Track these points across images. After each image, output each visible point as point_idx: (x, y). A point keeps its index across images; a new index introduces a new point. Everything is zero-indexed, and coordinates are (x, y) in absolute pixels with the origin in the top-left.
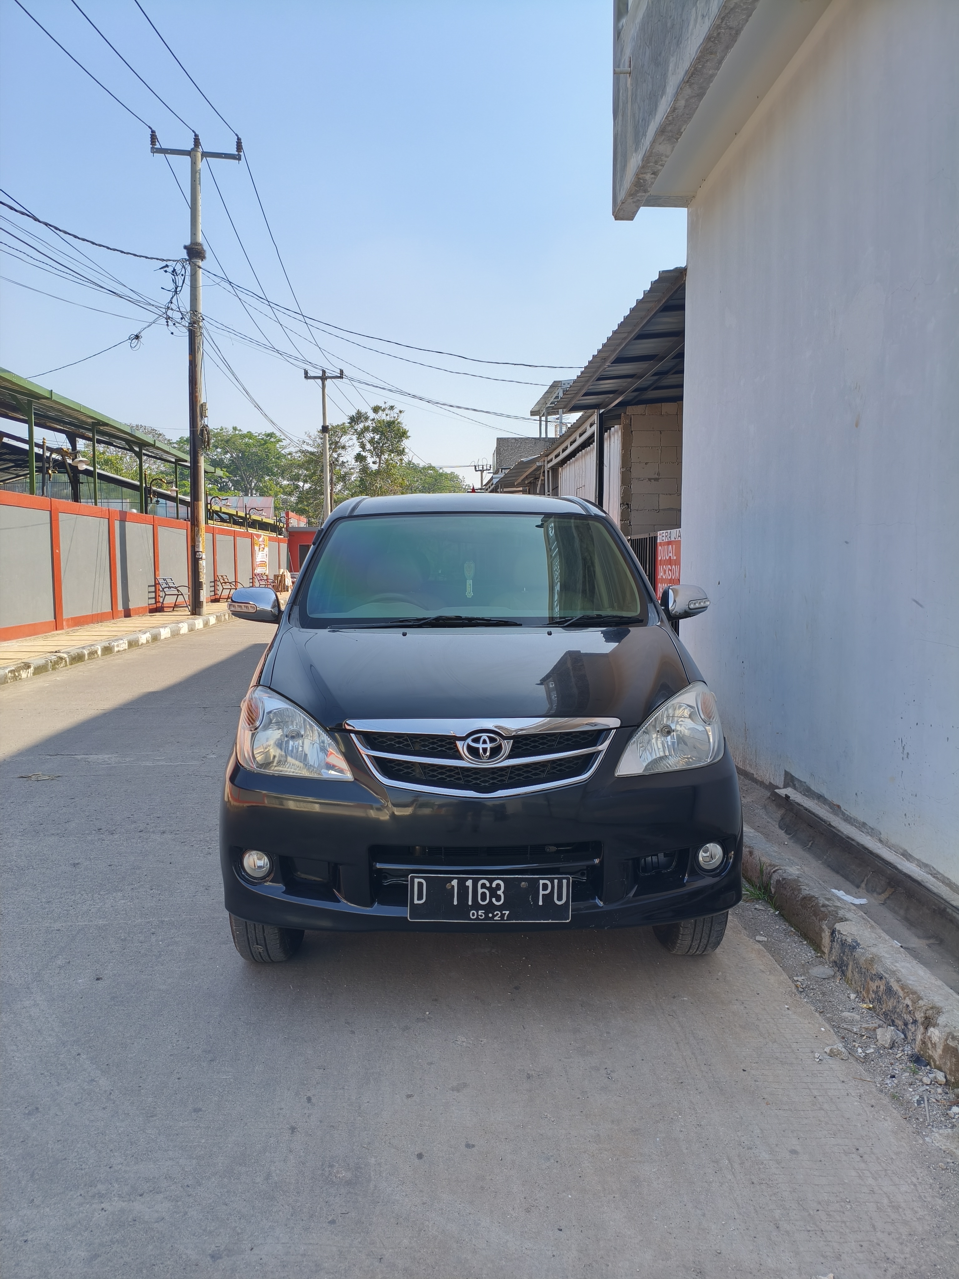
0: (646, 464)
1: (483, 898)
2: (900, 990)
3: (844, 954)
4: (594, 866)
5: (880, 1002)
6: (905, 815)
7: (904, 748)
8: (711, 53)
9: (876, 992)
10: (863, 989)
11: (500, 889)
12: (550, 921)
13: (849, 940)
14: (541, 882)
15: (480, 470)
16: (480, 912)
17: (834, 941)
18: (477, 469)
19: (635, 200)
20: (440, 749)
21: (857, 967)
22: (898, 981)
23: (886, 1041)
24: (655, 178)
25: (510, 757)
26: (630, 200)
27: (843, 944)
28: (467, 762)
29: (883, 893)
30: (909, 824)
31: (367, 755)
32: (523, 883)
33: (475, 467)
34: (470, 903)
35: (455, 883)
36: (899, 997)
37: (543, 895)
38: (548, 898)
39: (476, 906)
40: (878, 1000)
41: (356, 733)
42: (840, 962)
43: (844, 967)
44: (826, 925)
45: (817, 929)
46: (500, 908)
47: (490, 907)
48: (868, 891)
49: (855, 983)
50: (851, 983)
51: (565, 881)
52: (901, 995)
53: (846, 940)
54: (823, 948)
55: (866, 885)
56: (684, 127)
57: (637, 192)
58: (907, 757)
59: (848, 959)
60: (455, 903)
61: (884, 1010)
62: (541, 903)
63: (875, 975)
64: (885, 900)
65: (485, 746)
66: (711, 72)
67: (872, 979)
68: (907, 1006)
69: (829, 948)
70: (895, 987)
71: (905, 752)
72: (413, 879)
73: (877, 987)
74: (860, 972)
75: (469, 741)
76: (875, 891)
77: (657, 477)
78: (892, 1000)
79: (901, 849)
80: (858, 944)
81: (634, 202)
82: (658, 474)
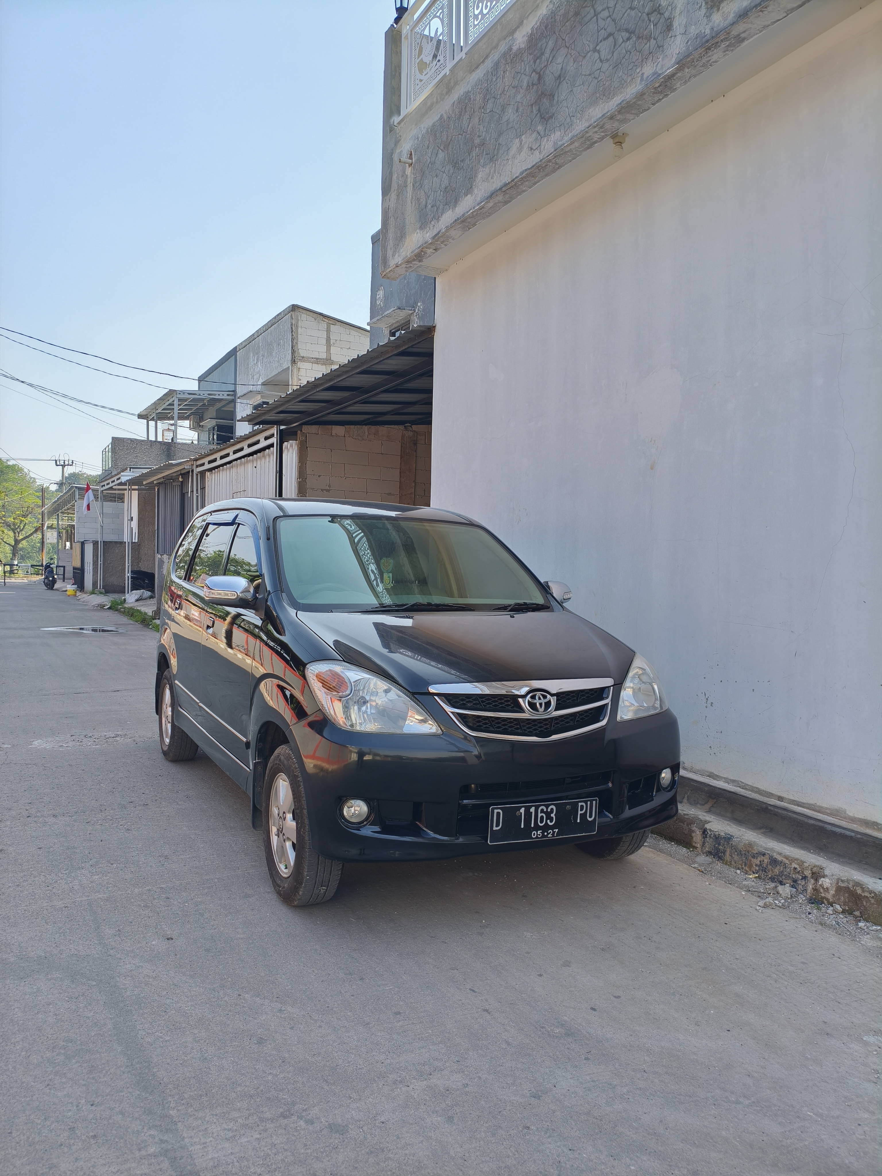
0: (319, 476)
1: (542, 822)
2: (784, 859)
3: (719, 844)
4: (609, 790)
5: (765, 871)
6: (710, 747)
7: (707, 699)
8: (533, 177)
9: (760, 865)
10: (745, 866)
11: (552, 813)
12: (584, 834)
13: (722, 834)
14: (580, 804)
15: (62, 465)
16: (539, 832)
17: (707, 837)
18: (58, 464)
19: (408, 266)
20: (501, 706)
21: (736, 851)
22: (780, 854)
23: (787, 894)
24: (434, 253)
25: (556, 710)
26: (404, 266)
27: (717, 838)
28: (527, 714)
29: (706, 803)
30: (715, 754)
31: (452, 712)
32: (568, 806)
33: (56, 461)
34: (532, 826)
35: (522, 810)
36: (785, 864)
37: (581, 814)
38: (584, 816)
39: (537, 828)
40: (762, 870)
41: (438, 695)
42: (716, 851)
43: (720, 854)
44: (696, 827)
45: (686, 832)
46: (552, 827)
47: (546, 828)
48: (691, 804)
49: (735, 863)
50: (731, 864)
51: (594, 802)
52: (787, 862)
53: (719, 835)
54: (694, 844)
55: (687, 800)
56: (480, 221)
57: (414, 260)
58: (711, 705)
59: (725, 847)
60: (522, 827)
61: (770, 876)
62: (578, 821)
63: (757, 853)
64: (710, 809)
65: (540, 701)
66: (524, 189)
67: (754, 857)
68: (795, 868)
69: (701, 844)
70: (779, 858)
71: (709, 702)
72: (493, 810)
73: (760, 861)
74: (740, 853)
75: (528, 697)
76: (698, 803)
77: (329, 488)
78: (778, 867)
79: (707, 772)
80: (731, 836)
81: (406, 267)
82: (329, 486)
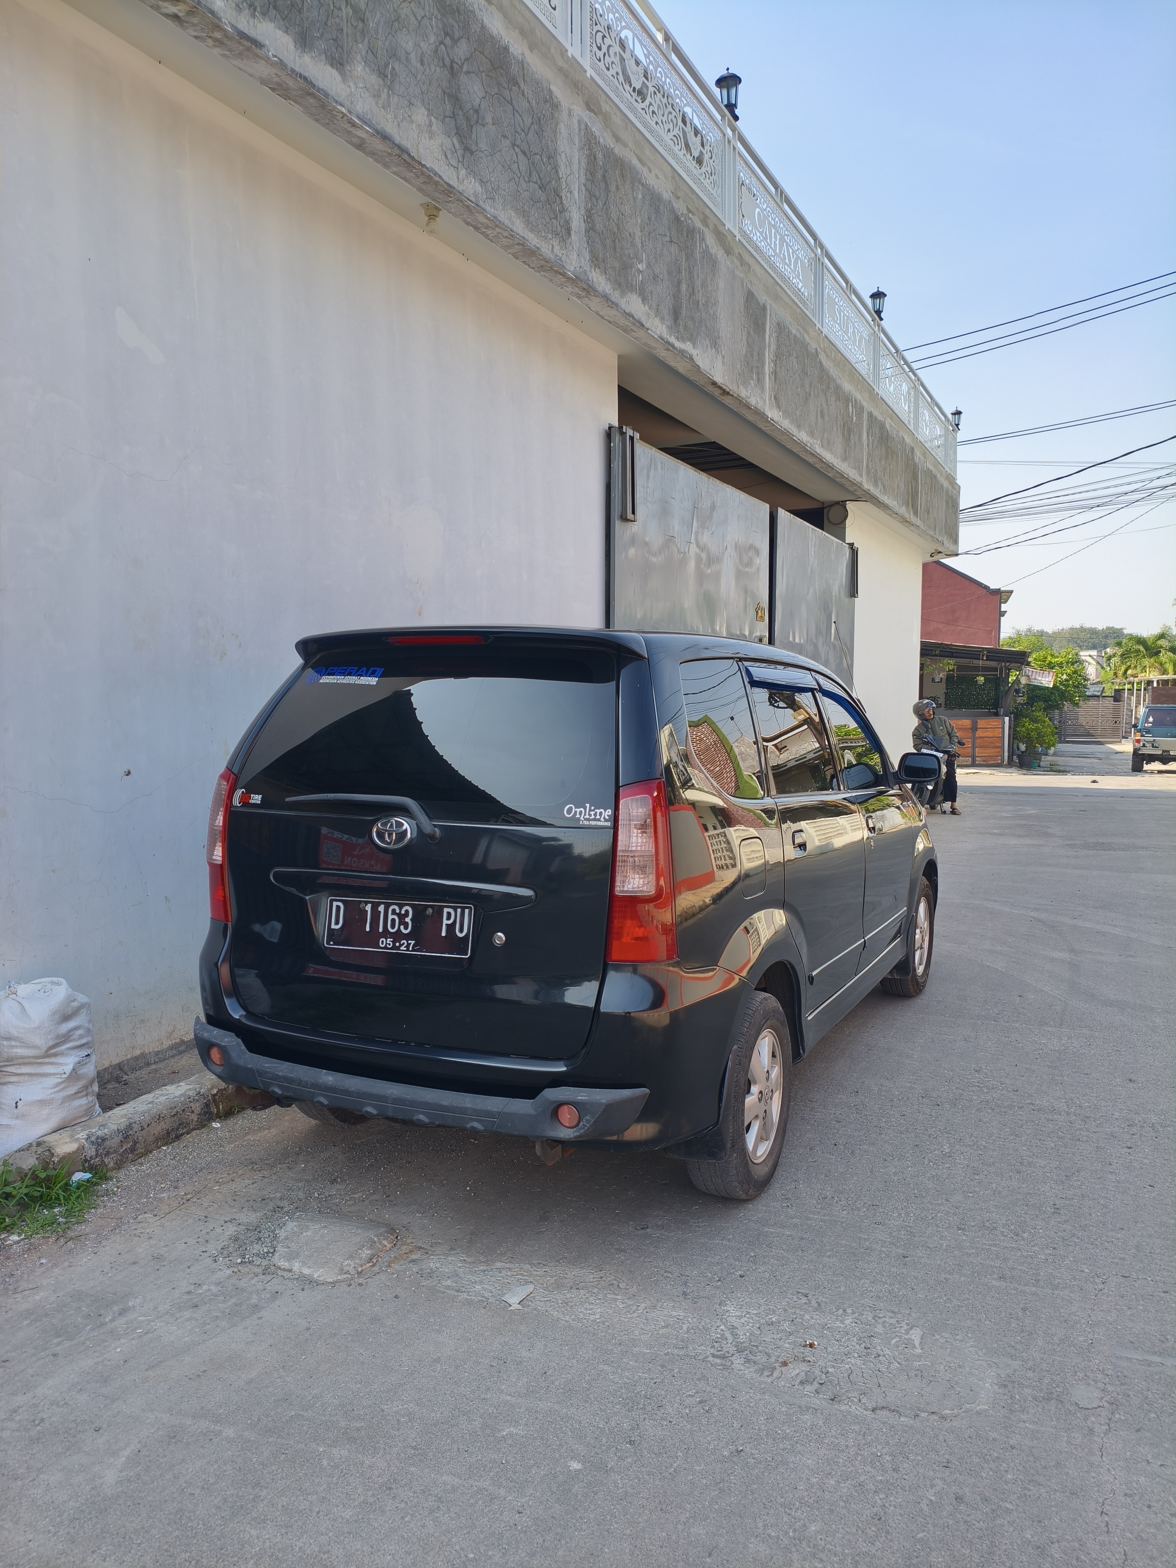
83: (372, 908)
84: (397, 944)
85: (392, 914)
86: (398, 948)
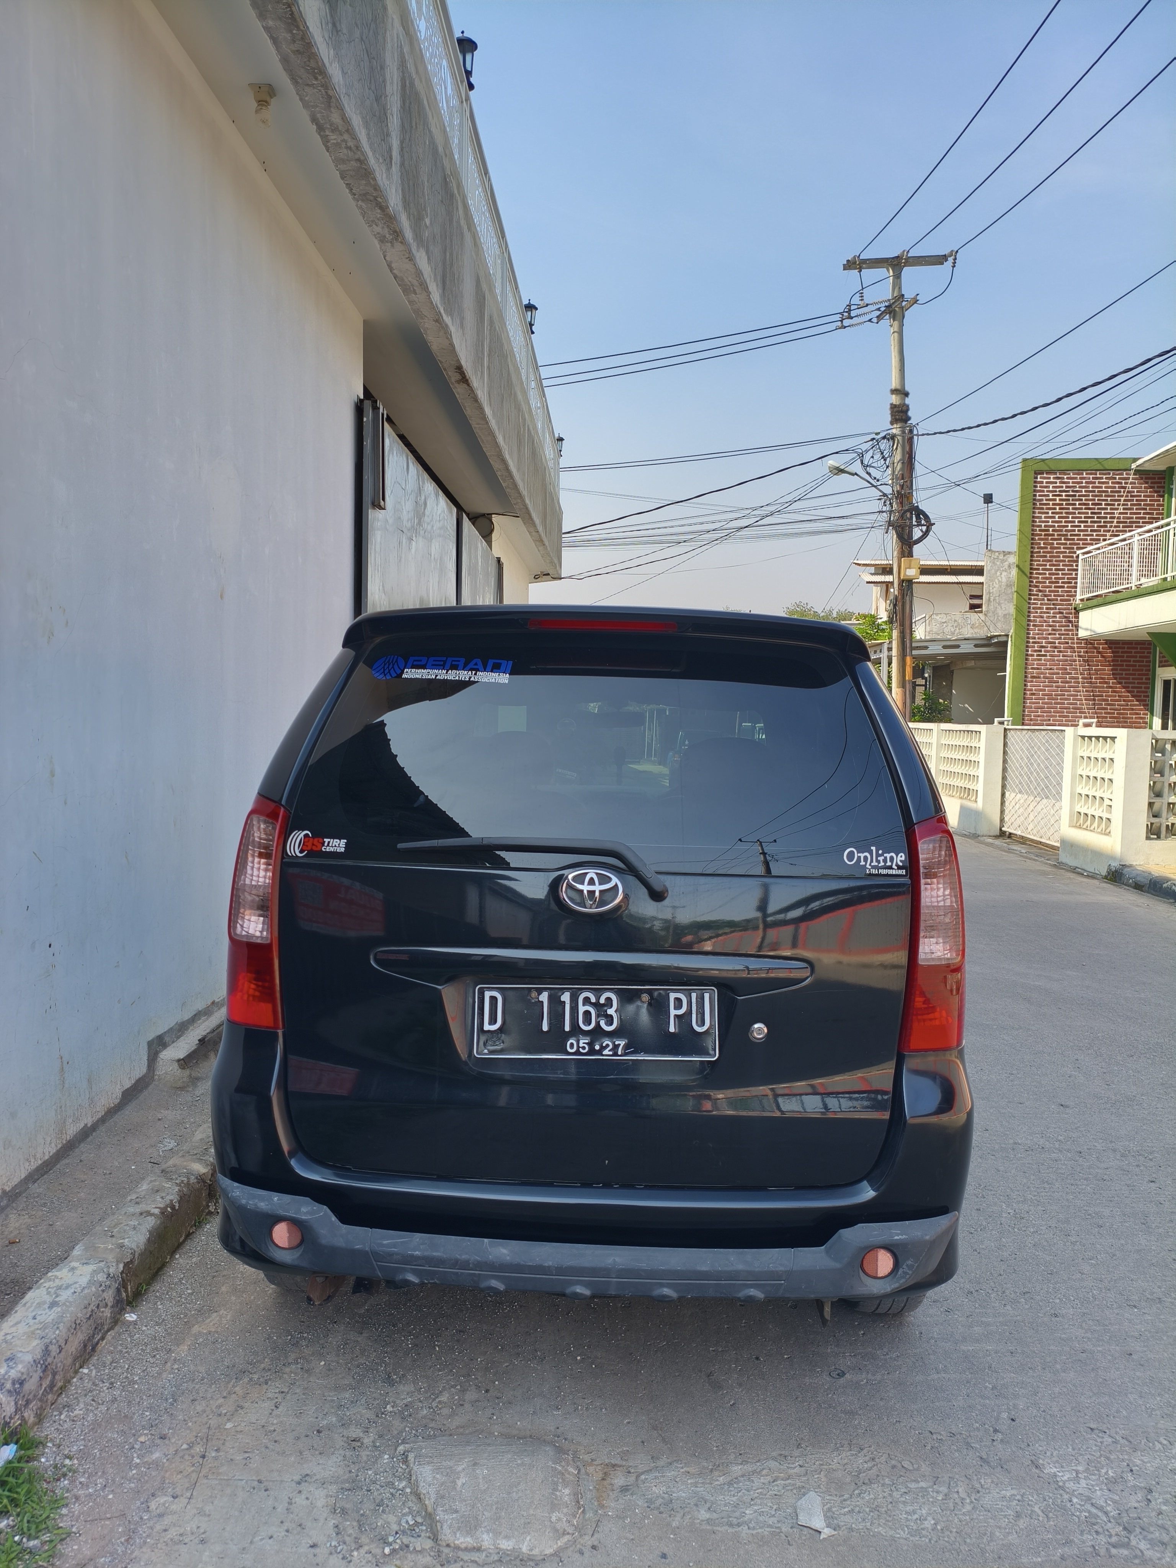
83: (550, 998)
84: (597, 1047)
85: (584, 1005)
86: (599, 1053)
